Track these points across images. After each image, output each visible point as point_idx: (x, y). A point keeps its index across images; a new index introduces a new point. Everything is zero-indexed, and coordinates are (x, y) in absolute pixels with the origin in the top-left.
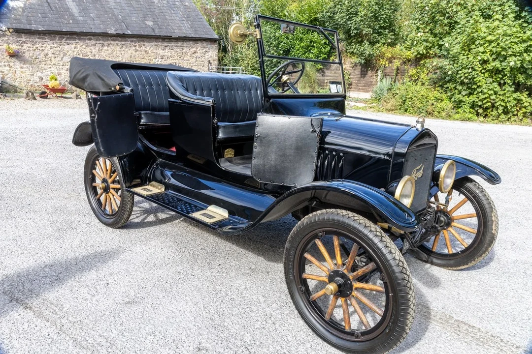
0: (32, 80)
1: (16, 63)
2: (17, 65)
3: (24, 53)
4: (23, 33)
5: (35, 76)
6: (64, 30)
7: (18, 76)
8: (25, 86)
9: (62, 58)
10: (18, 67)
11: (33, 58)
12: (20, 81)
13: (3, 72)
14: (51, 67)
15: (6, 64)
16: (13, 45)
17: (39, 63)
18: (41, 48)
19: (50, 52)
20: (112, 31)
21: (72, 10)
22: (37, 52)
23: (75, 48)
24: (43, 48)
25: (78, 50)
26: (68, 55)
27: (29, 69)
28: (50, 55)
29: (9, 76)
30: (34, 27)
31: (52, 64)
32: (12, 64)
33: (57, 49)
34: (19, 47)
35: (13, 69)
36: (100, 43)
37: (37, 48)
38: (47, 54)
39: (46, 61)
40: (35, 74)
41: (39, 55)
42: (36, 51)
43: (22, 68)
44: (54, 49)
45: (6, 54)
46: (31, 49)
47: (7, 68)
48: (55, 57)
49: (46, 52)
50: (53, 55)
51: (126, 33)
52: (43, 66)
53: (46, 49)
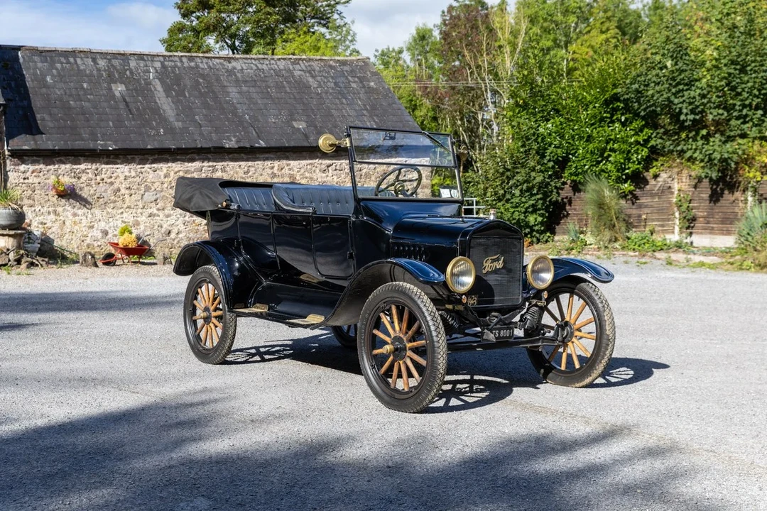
0: (90, 235)
1: (66, 207)
2: (68, 210)
3: (81, 189)
4: (81, 156)
5: (94, 229)
6: (149, 147)
7: (68, 230)
8: (78, 247)
9: (143, 195)
10: (69, 214)
11: (95, 197)
12: (70, 237)
13: (45, 224)
14: (122, 213)
15: (51, 209)
16: (65, 176)
17: (103, 206)
18: (109, 181)
19: (123, 186)
20: (231, 143)
21: (164, 111)
22: (102, 187)
23: (165, 177)
24: (112, 180)
25: (170, 180)
26: (153, 189)
27: (87, 217)
28: (123, 191)
29: (53, 229)
30: (101, 145)
31: (125, 206)
32: (60, 209)
33: (135, 180)
34: (74, 180)
35: (61, 218)
36: (209, 167)
37: (103, 179)
38: (119, 190)
39: (115, 202)
40: (96, 226)
41: (105, 191)
42: (101, 185)
43: (75, 215)
44: (130, 180)
45: (53, 192)
46: (93, 181)
47: (52, 217)
48: (131, 195)
49: (116, 186)
50: (127, 192)
51: (257, 145)
52: (110, 210)
53: (118, 181)
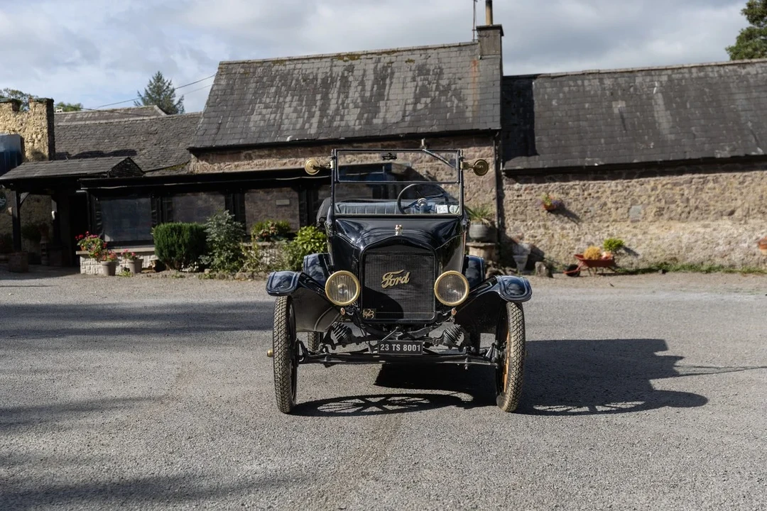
0: (576, 248)
1: (555, 221)
2: (557, 225)
3: (569, 204)
4: (570, 173)
5: (581, 242)
6: (635, 161)
7: (556, 243)
8: (565, 259)
9: (629, 209)
10: (558, 228)
11: (583, 211)
12: (558, 250)
13: (536, 237)
14: (608, 226)
15: (541, 223)
16: (555, 193)
17: (590, 220)
18: (596, 195)
19: (610, 200)
20: (723, 153)
21: (660, 124)
22: (589, 201)
23: (652, 190)
24: (599, 194)
25: (657, 192)
26: (640, 202)
27: (574, 230)
28: (609, 205)
29: (543, 242)
30: (588, 162)
31: (612, 219)
32: (549, 223)
33: (621, 194)
34: (562, 196)
35: (550, 231)
36: (700, 178)
37: (590, 194)
38: (605, 204)
39: (601, 215)
40: (583, 239)
41: (592, 205)
42: (588, 199)
43: (563, 229)
44: (617, 194)
45: (542, 208)
46: (581, 197)
47: (542, 230)
48: (617, 209)
49: (603, 200)
50: (613, 205)
51: (754, 153)
52: (596, 224)
53: (604, 196)
